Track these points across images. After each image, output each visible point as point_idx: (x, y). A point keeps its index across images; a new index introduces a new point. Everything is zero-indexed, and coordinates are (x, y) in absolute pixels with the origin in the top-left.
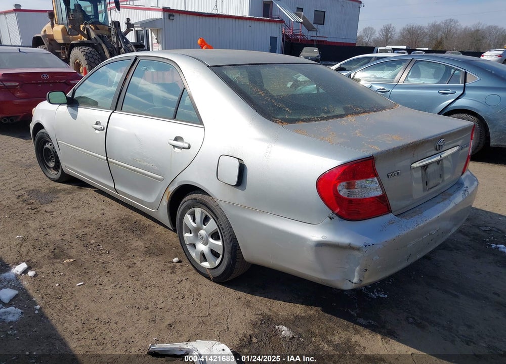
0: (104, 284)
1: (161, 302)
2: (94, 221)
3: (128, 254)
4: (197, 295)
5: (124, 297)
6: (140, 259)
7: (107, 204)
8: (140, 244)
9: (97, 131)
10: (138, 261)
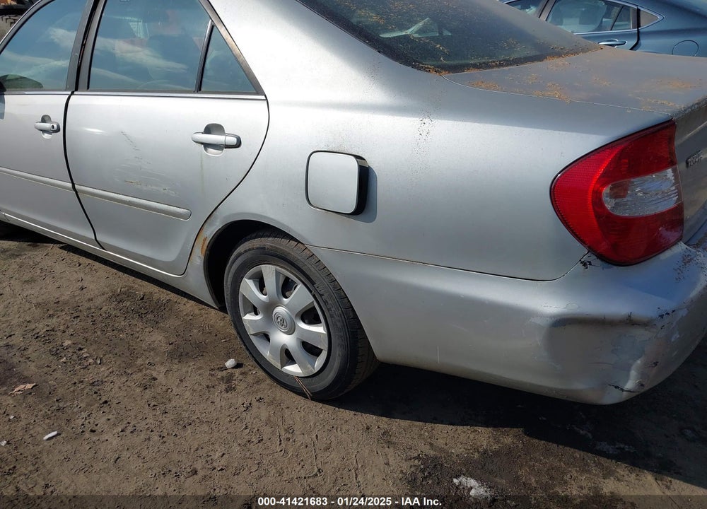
0: (98, 429)
1: (218, 454)
2: (66, 303)
3: (139, 362)
4: (287, 431)
5: (144, 453)
6: (163, 369)
7: (87, 270)
8: (157, 338)
9: (46, 136)
10: (159, 372)
